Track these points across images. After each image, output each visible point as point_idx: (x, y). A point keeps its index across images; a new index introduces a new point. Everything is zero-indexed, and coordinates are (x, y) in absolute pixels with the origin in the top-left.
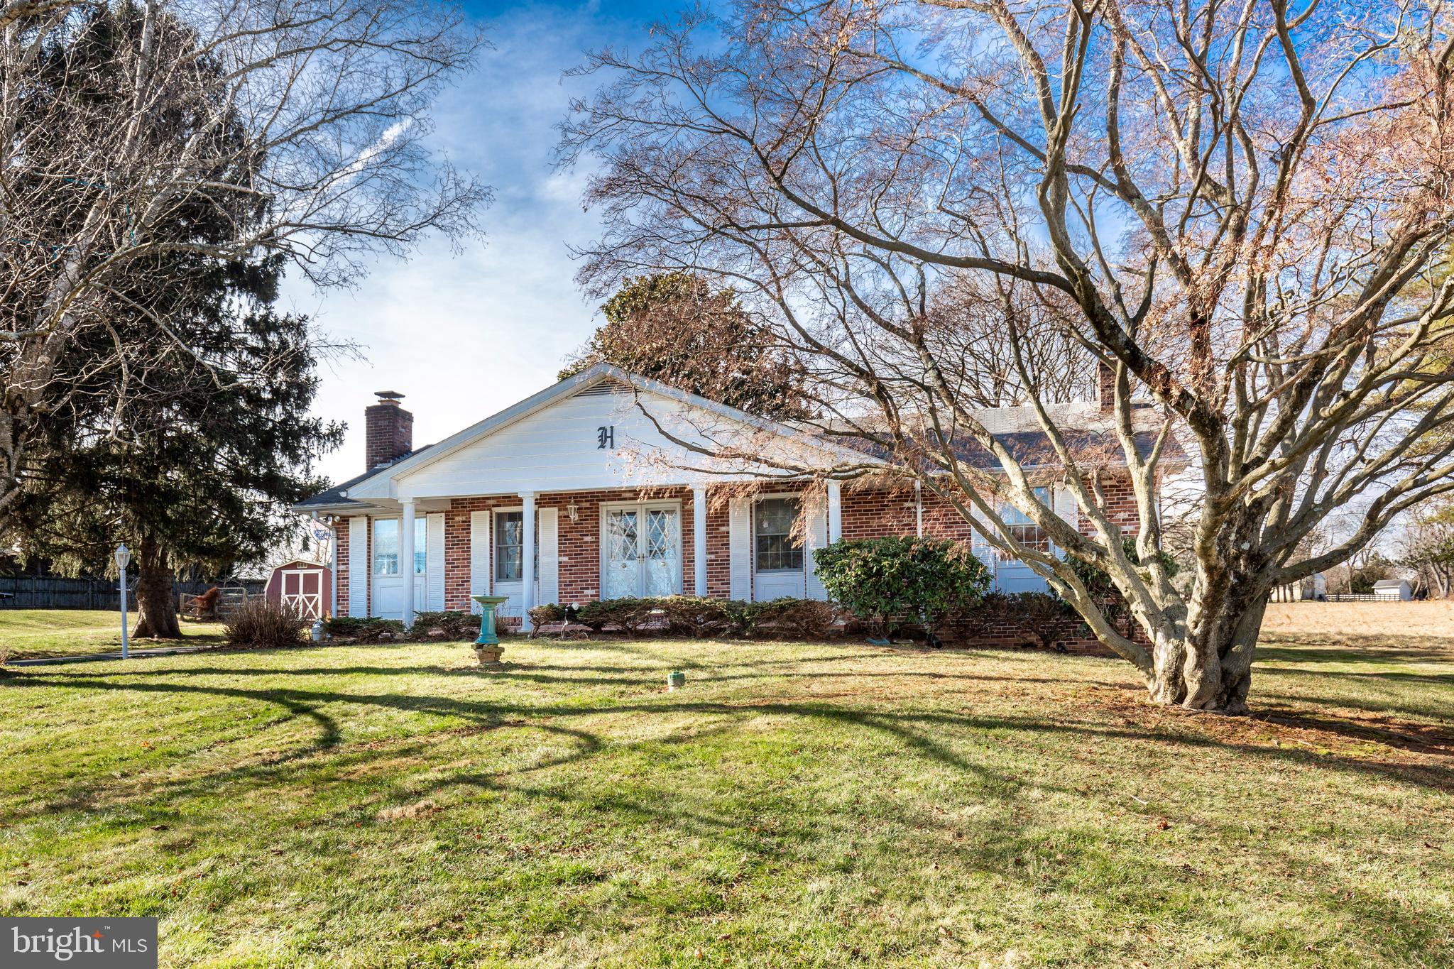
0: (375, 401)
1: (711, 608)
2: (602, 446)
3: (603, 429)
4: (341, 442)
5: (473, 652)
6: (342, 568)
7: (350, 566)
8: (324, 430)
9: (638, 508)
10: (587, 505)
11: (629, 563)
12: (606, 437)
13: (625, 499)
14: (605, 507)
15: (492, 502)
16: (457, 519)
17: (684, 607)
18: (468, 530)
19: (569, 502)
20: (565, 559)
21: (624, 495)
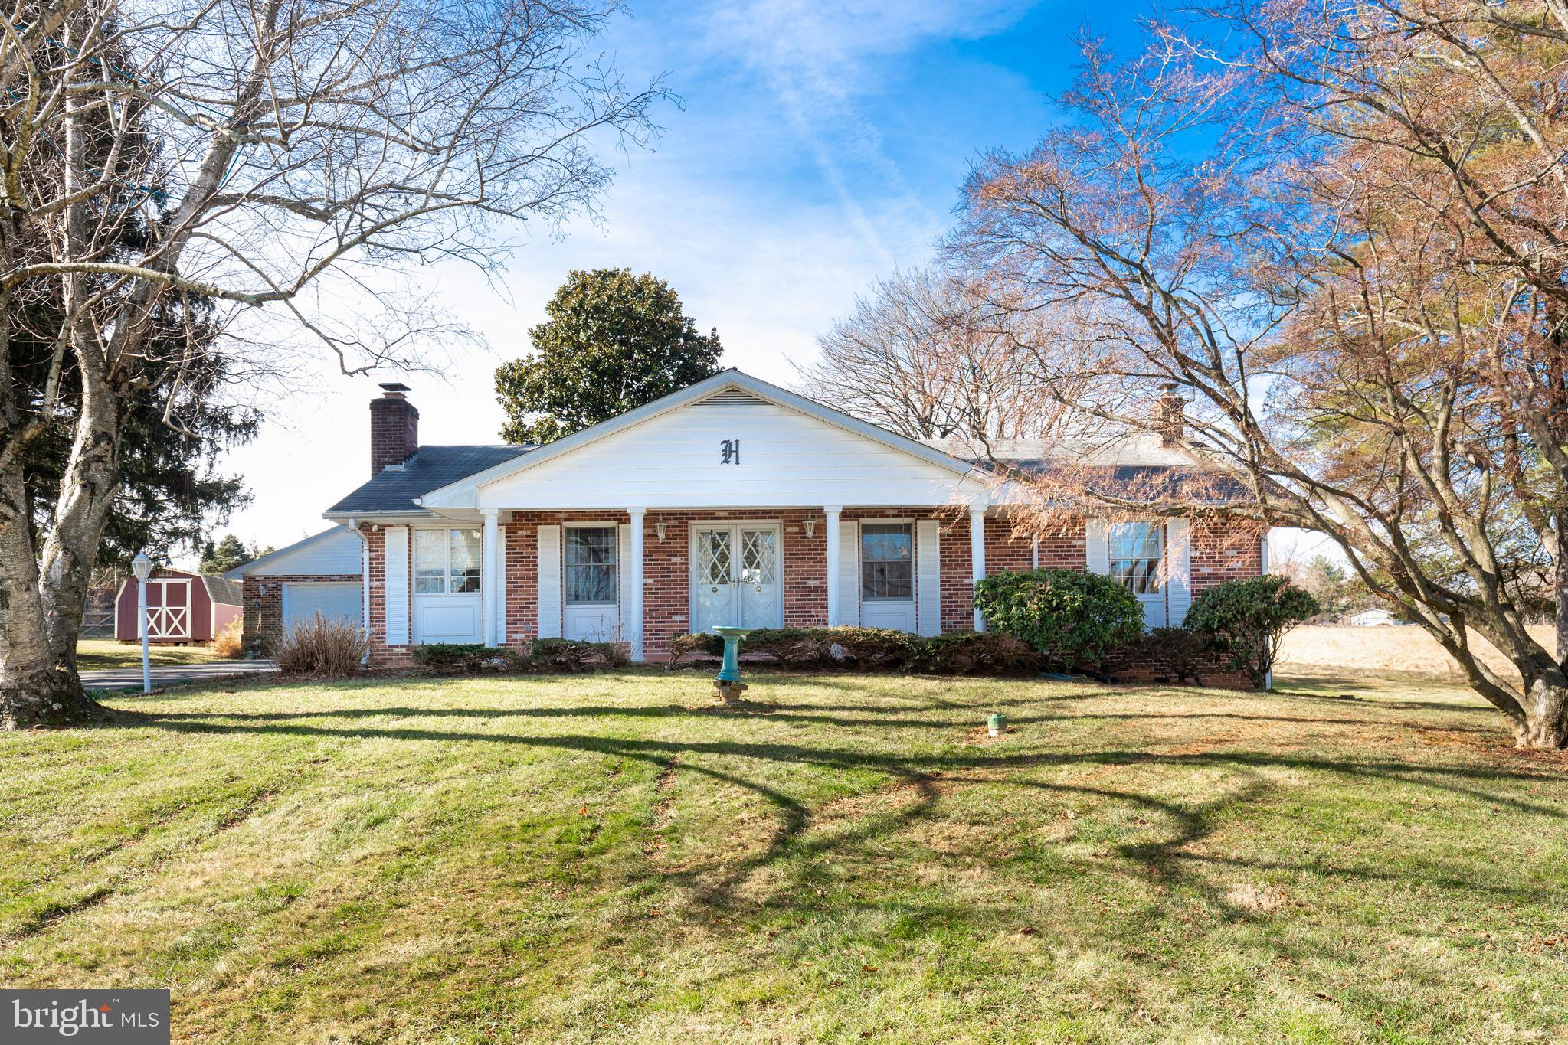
0: (380, 394)
1: (891, 641)
2: (726, 461)
3: (727, 442)
4: (255, 435)
5: (716, 690)
6: (376, 584)
7: (387, 583)
8: (236, 420)
9: (733, 528)
10: (676, 523)
11: (721, 587)
12: (730, 452)
13: (719, 518)
14: (695, 527)
15: (562, 516)
16: (520, 532)
17: (861, 639)
18: (534, 546)
19: (657, 520)
20: (651, 581)
21: (717, 514)
